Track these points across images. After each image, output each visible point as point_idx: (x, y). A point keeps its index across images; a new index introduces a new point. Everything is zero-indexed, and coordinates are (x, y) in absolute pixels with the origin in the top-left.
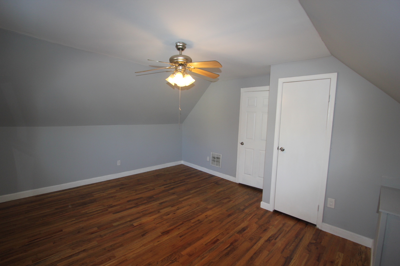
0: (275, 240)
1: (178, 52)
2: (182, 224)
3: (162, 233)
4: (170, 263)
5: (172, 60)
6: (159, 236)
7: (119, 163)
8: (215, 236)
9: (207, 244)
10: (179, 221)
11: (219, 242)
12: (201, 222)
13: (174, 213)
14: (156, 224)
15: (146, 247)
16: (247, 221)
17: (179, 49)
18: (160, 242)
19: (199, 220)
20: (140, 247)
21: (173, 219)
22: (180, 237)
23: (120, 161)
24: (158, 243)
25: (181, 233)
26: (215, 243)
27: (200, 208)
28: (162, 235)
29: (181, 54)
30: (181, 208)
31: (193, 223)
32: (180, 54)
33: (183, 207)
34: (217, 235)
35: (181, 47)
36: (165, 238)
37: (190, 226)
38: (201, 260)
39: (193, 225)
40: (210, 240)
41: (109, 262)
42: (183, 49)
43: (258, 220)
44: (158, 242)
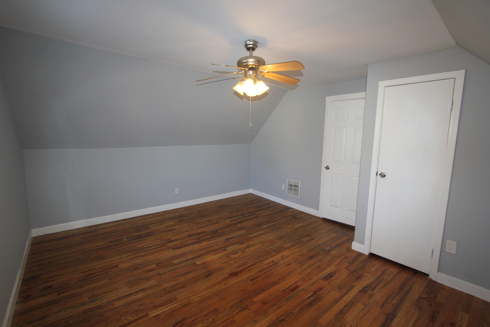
0: (372, 290)
1: (247, 53)
2: (254, 265)
3: (229, 275)
4: (240, 311)
5: (241, 64)
6: (227, 278)
7: (177, 191)
8: (294, 282)
9: (284, 290)
10: (250, 261)
11: (299, 289)
12: (276, 264)
13: (243, 251)
14: (223, 264)
15: (211, 290)
16: (334, 265)
17: (248, 49)
18: (228, 285)
19: (273, 261)
20: (205, 290)
21: (242, 258)
22: (251, 280)
23: (178, 188)
24: (226, 286)
25: (252, 275)
26: (294, 289)
27: (274, 247)
28: (229, 277)
29: (252, 55)
30: (252, 246)
31: (266, 264)
32: (250, 56)
33: (254, 245)
34: (297, 280)
35: (251, 46)
36: (233, 281)
37: (263, 268)
38: (278, 309)
39: (266, 266)
40: (287, 286)
41: (170, 304)
42: (253, 49)
43: (349, 264)
44: (225, 284)
